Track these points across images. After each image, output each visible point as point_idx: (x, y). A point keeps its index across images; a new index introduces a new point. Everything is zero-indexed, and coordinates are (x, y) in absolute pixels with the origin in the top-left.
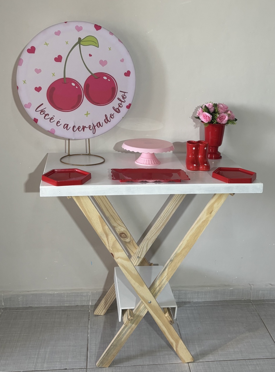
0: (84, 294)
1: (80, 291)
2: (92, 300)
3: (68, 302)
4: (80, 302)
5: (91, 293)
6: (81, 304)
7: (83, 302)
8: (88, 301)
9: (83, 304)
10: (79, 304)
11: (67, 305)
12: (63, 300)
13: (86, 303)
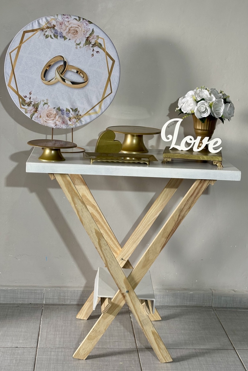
0: (38, 292)
1: (35, 288)
2: (45, 298)
3: (22, 300)
4: (33, 300)
5: (46, 291)
6: (35, 302)
7: (37, 300)
8: (42, 299)
9: (37, 302)
10: (33, 302)
11: (21, 303)
12: (16, 297)
13: (40, 301)
